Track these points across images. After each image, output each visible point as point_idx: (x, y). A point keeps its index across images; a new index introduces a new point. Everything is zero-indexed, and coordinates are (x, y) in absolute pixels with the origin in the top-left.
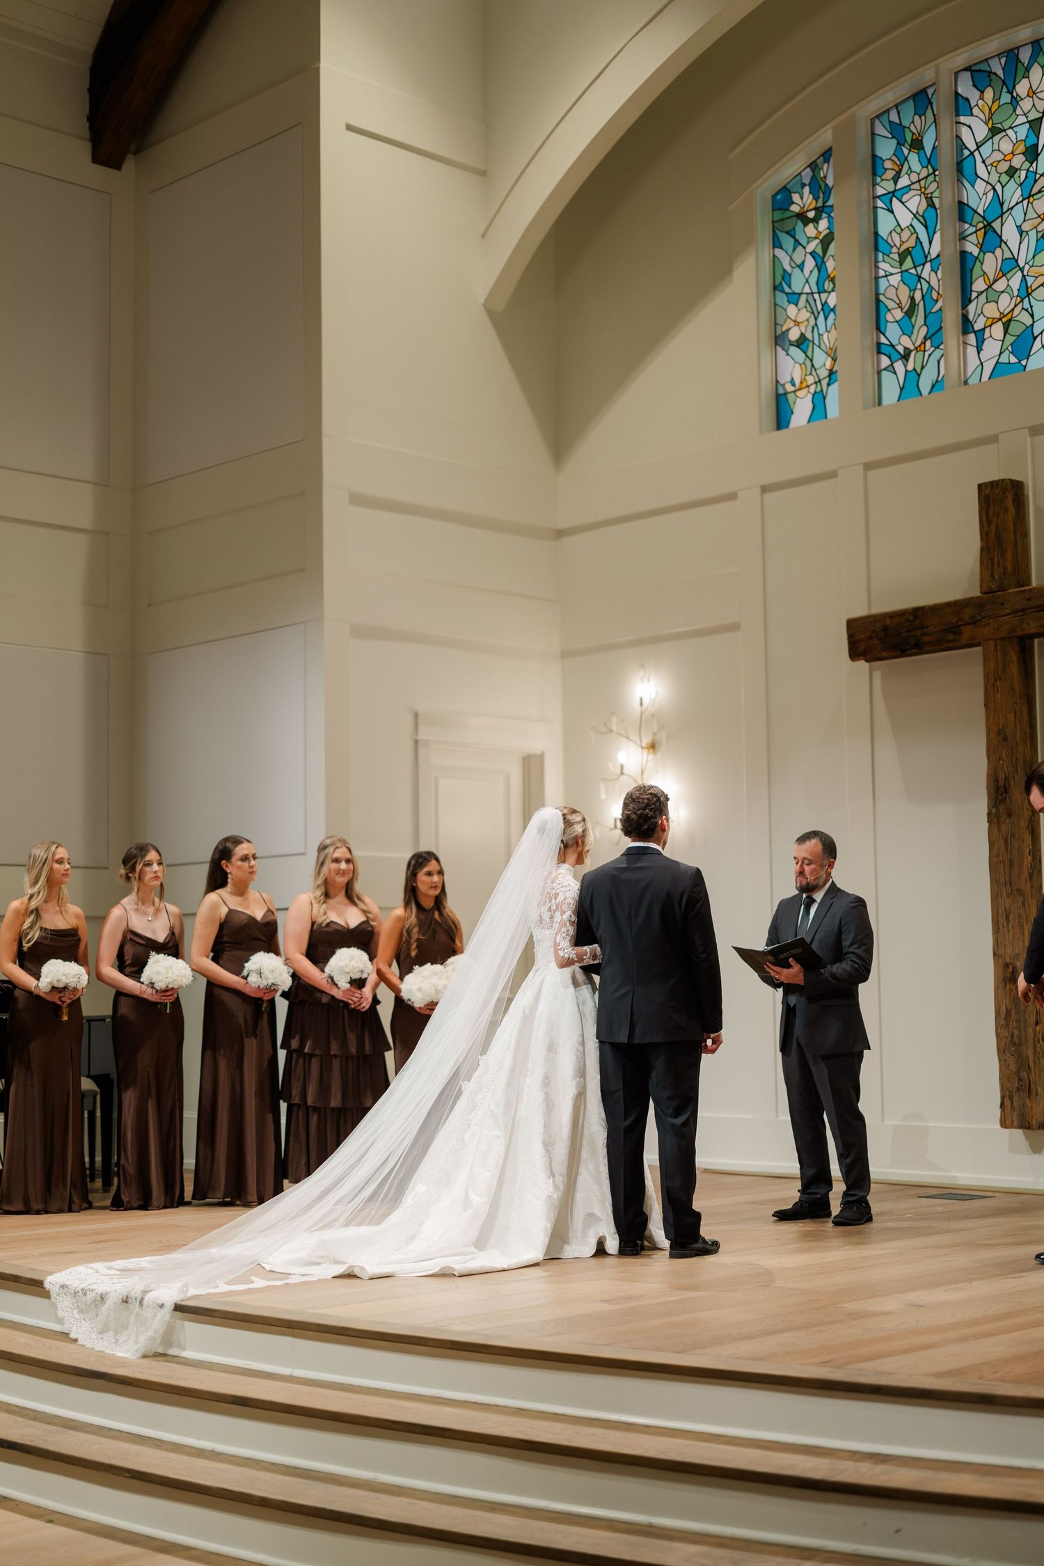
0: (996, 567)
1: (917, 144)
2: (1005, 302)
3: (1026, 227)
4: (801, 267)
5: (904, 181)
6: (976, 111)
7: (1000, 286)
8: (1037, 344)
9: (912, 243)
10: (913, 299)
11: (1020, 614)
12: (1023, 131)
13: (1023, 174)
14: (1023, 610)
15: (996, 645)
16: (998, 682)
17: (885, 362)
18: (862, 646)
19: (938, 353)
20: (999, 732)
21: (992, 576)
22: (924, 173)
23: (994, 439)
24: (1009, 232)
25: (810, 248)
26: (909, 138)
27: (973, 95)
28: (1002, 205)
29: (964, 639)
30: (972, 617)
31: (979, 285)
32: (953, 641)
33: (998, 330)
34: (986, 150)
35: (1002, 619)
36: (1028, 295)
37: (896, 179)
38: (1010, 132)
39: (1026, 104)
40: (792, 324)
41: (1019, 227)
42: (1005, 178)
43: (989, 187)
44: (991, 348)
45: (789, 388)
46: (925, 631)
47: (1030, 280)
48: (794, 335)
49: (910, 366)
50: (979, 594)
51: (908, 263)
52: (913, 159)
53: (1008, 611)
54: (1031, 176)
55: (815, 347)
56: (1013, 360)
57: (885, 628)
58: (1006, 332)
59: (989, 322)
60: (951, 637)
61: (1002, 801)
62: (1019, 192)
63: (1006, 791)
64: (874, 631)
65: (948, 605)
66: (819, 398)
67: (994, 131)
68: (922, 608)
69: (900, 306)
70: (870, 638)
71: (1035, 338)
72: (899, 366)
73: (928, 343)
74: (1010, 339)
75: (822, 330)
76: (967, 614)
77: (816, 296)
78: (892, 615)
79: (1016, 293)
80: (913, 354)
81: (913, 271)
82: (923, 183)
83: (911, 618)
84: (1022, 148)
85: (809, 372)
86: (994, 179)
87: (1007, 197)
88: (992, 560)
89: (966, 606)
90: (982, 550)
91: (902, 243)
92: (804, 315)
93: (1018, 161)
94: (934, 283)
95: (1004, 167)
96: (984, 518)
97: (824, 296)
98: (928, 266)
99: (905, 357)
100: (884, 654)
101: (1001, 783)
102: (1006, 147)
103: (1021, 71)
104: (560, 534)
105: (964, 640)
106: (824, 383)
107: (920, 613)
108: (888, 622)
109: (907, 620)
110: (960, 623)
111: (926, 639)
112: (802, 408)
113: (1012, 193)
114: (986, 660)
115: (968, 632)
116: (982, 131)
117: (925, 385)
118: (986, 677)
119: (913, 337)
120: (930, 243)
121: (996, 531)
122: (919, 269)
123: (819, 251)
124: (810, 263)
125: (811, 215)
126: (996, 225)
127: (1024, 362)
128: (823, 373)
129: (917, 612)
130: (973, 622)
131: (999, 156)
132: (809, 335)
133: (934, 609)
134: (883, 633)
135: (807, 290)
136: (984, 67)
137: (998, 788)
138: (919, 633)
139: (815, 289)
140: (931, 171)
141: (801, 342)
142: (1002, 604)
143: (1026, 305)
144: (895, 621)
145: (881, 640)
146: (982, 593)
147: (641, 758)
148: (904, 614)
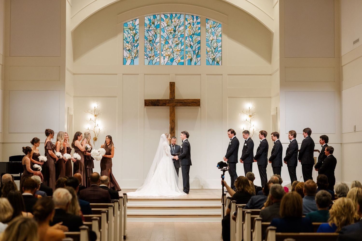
1: (153, 23)
2: (169, 53)
3: (173, 42)
4: (130, 37)
5: (151, 29)
6: (165, 21)
7: (168, 50)
8: (174, 61)
9: (152, 39)
10: (152, 48)
12: (173, 27)
13: (173, 34)
15: (172, 107)
16: (172, 113)
17: (146, 57)
18: (147, 104)
19: (156, 58)
20: (172, 120)
21: (172, 97)
22: (155, 28)
23: (169, 74)
24: (170, 42)
25: (132, 35)
26: (152, 22)
27: (165, 19)
28: (169, 38)
30: (168, 102)
31: (165, 49)
33: (168, 57)
34: (166, 28)
35: (173, 103)
36: (173, 53)
37: (149, 28)
38: (171, 26)
39: (174, 23)
41: (172, 42)
42: (170, 34)
43: (167, 34)
44: (166, 59)
45: (126, 57)
47: (174, 51)
48: (128, 48)
49: (151, 59)
50: (169, 99)
51: (151, 42)
52: (153, 25)
54: (174, 35)
55: (132, 52)
56: (170, 62)
57: (152, 102)
58: (169, 58)
59: (166, 55)
60: (164, 105)
61: (172, 131)
62: (172, 36)
63: (173, 129)
65: (164, 100)
66: (132, 61)
67: (168, 26)
69: (149, 49)
70: (149, 103)
71: (174, 60)
72: (149, 58)
73: (154, 56)
74: (170, 59)
75: (133, 49)
76: (167, 102)
77: (133, 43)
78: (153, 100)
79: (171, 52)
80: (151, 57)
81: (152, 44)
82: (154, 30)
84: (173, 30)
85: (130, 55)
86: (168, 33)
87: (170, 36)
88: (172, 94)
89: (167, 100)
90: (170, 92)
91: (150, 39)
92: (130, 46)
93: (172, 31)
94: (156, 46)
95: (170, 32)
96: (171, 87)
97: (134, 44)
98: (155, 43)
99: (150, 57)
100: (152, 106)
101: (172, 128)
102: (170, 29)
103: (173, 18)
104: (74, 74)
105: (166, 106)
106: (134, 58)
108: (153, 101)
111: (160, 104)
112: (129, 62)
113: (171, 36)
114: (170, 109)
115: (167, 104)
116: (166, 25)
117: (154, 62)
118: (170, 112)
119: (152, 55)
120: (155, 40)
121: (173, 90)
122: (153, 44)
123: (133, 35)
124: (131, 37)
125: (132, 29)
126: (168, 40)
127: (172, 63)
128: (133, 56)
129: (158, 100)
130: (168, 103)
131: (168, 30)
132: (131, 49)
133: (161, 100)
134: (151, 103)
135: (130, 41)
136: (166, 15)
137: (172, 129)
138: (158, 103)
139: (132, 42)
140: (156, 28)
141: (129, 50)
142: (174, 101)
143: (173, 54)
144: (154, 101)
145: (151, 104)
146: (170, 99)
147: (95, 117)
148: (156, 100)
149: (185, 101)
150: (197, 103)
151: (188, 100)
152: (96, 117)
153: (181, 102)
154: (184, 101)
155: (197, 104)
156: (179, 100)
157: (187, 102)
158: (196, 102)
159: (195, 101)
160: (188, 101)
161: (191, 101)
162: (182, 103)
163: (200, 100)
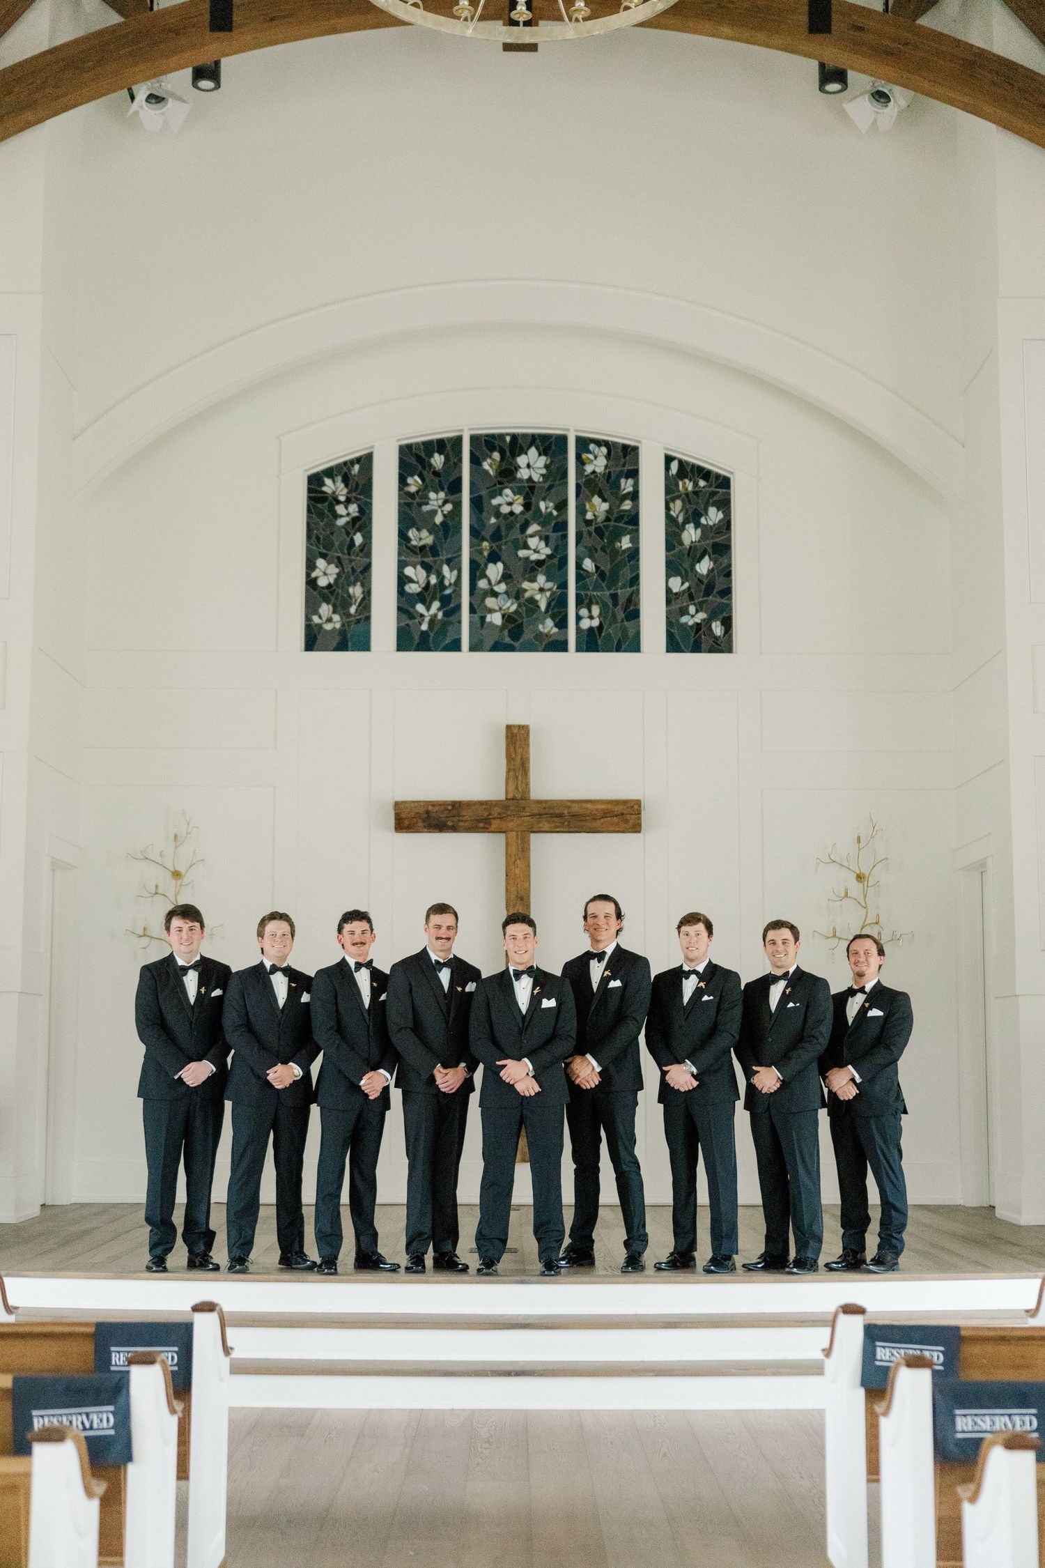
0: (520, 782)
2: (503, 601)
4: (332, 535)
7: (500, 589)
9: (429, 542)
10: (428, 581)
11: (538, 817)
12: (522, 491)
13: (521, 519)
14: (540, 815)
15: (517, 835)
16: (518, 861)
18: (406, 823)
20: (518, 895)
21: (517, 788)
25: (342, 523)
28: (503, 535)
29: (493, 827)
30: (499, 814)
32: (483, 828)
35: (523, 819)
39: (525, 474)
40: (321, 574)
46: (460, 818)
48: (323, 583)
50: (504, 799)
53: (528, 814)
57: (427, 812)
59: (490, 611)
60: (481, 825)
64: (417, 813)
65: (481, 803)
68: (460, 802)
69: (417, 584)
70: (413, 816)
74: (506, 626)
76: (496, 811)
77: (345, 560)
78: (434, 804)
79: (513, 596)
83: (450, 807)
88: (517, 778)
89: (496, 806)
90: (509, 771)
91: (421, 540)
92: (333, 571)
96: (511, 749)
97: (353, 561)
100: (426, 830)
102: (509, 498)
103: (521, 451)
105: (492, 829)
107: (457, 806)
108: (430, 808)
109: (447, 809)
110: (491, 817)
111: (462, 824)
112: (329, 638)
113: (512, 530)
114: (508, 845)
115: (495, 824)
118: (508, 855)
121: (522, 759)
125: (342, 500)
130: (501, 817)
131: (501, 502)
132: (336, 587)
133: (470, 804)
134: (426, 815)
138: (456, 819)
141: (329, 590)
142: (524, 808)
144: (436, 808)
145: (424, 821)
146: (507, 799)
147: (174, 881)
148: (443, 804)
149: (575, 809)
150: (628, 817)
151: (589, 806)
152: (179, 882)
153: (557, 811)
154: (569, 807)
155: (626, 821)
156: (546, 802)
157: (581, 812)
158: (622, 814)
159: (617, 809)
160: (588, 809)
161: (603, 807)
162: (560, 816)
163: (638, 802)
